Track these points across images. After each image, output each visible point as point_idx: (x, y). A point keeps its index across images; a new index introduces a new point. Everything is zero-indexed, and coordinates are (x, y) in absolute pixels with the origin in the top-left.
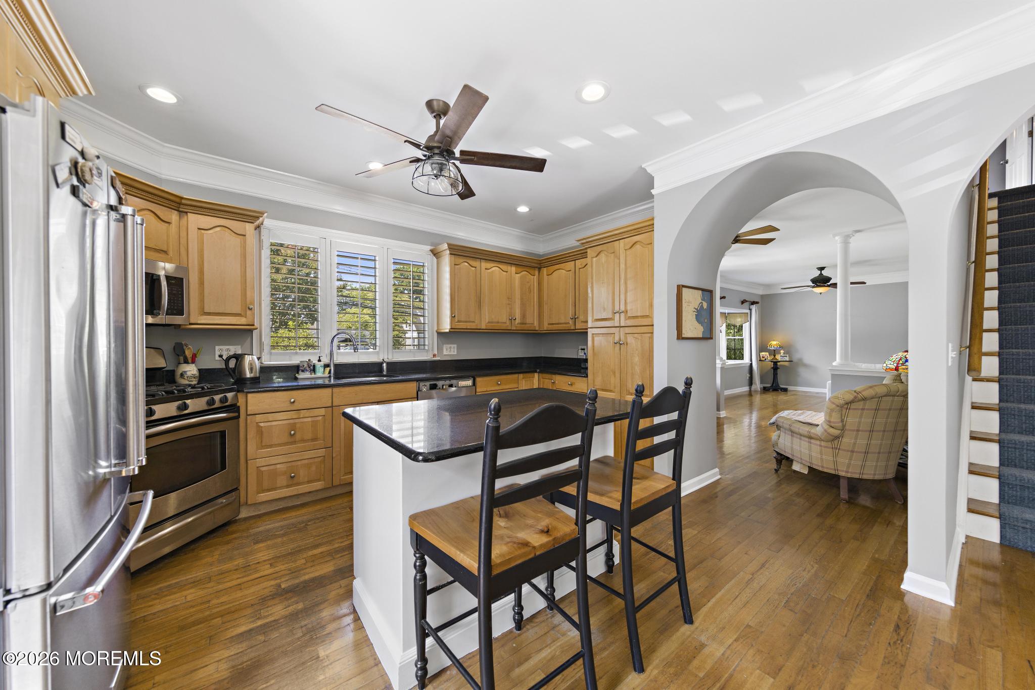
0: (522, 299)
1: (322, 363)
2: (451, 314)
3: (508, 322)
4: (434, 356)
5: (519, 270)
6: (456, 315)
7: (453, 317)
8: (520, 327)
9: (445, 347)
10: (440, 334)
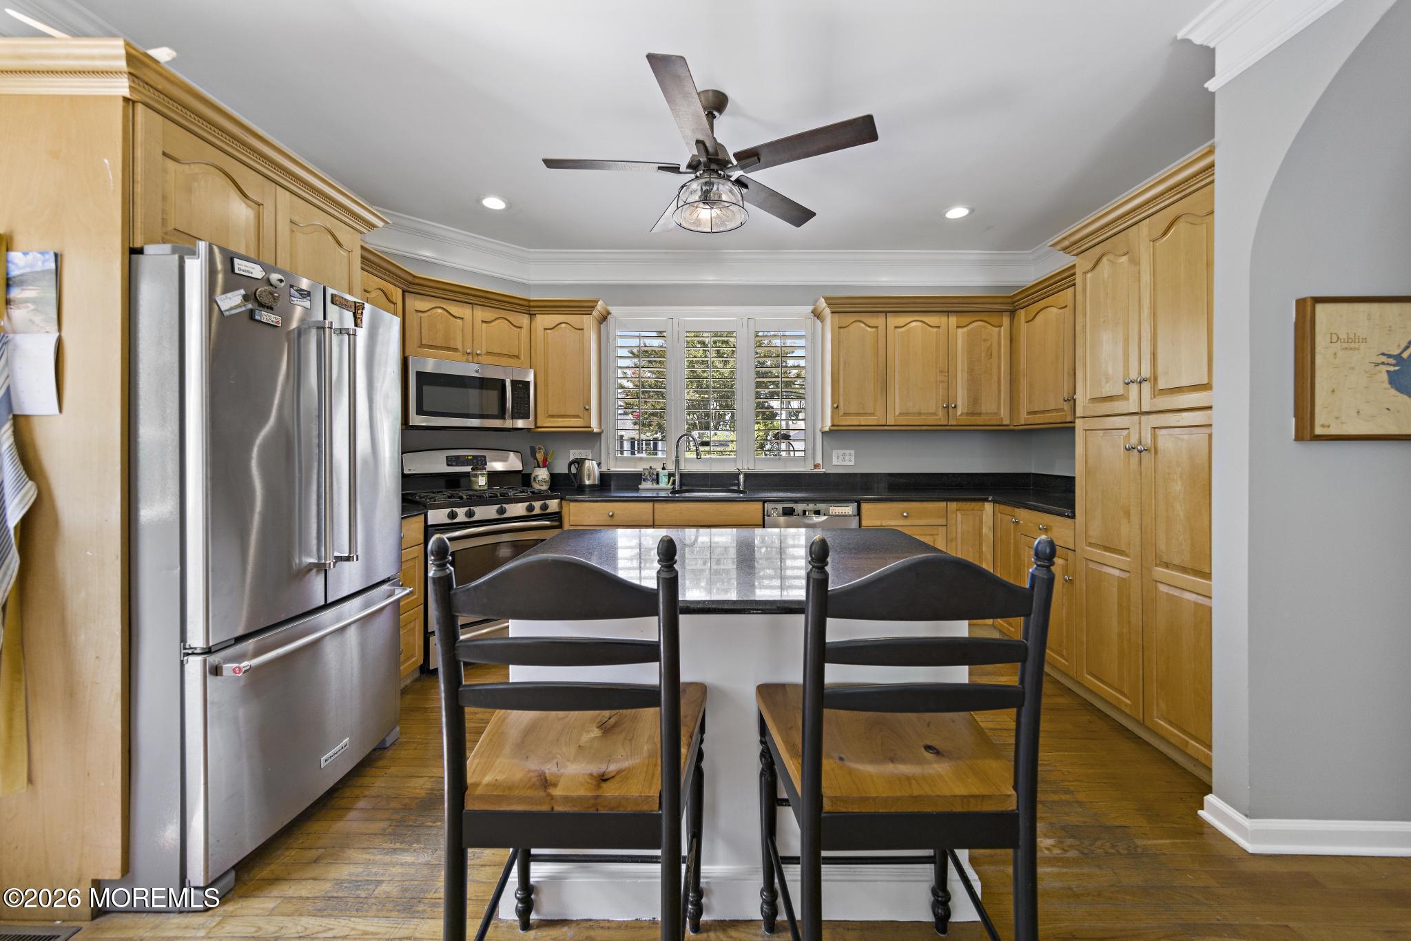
0: (971, 371)
1: (666, 472)
2: (833, 403)
3: (941, 413)
4: (816, 466)
5: (965, 320)
6: (841, 404)
7: (836, 408)
8: (965, 420)
9: (835, 453)
10: (823, 433)
